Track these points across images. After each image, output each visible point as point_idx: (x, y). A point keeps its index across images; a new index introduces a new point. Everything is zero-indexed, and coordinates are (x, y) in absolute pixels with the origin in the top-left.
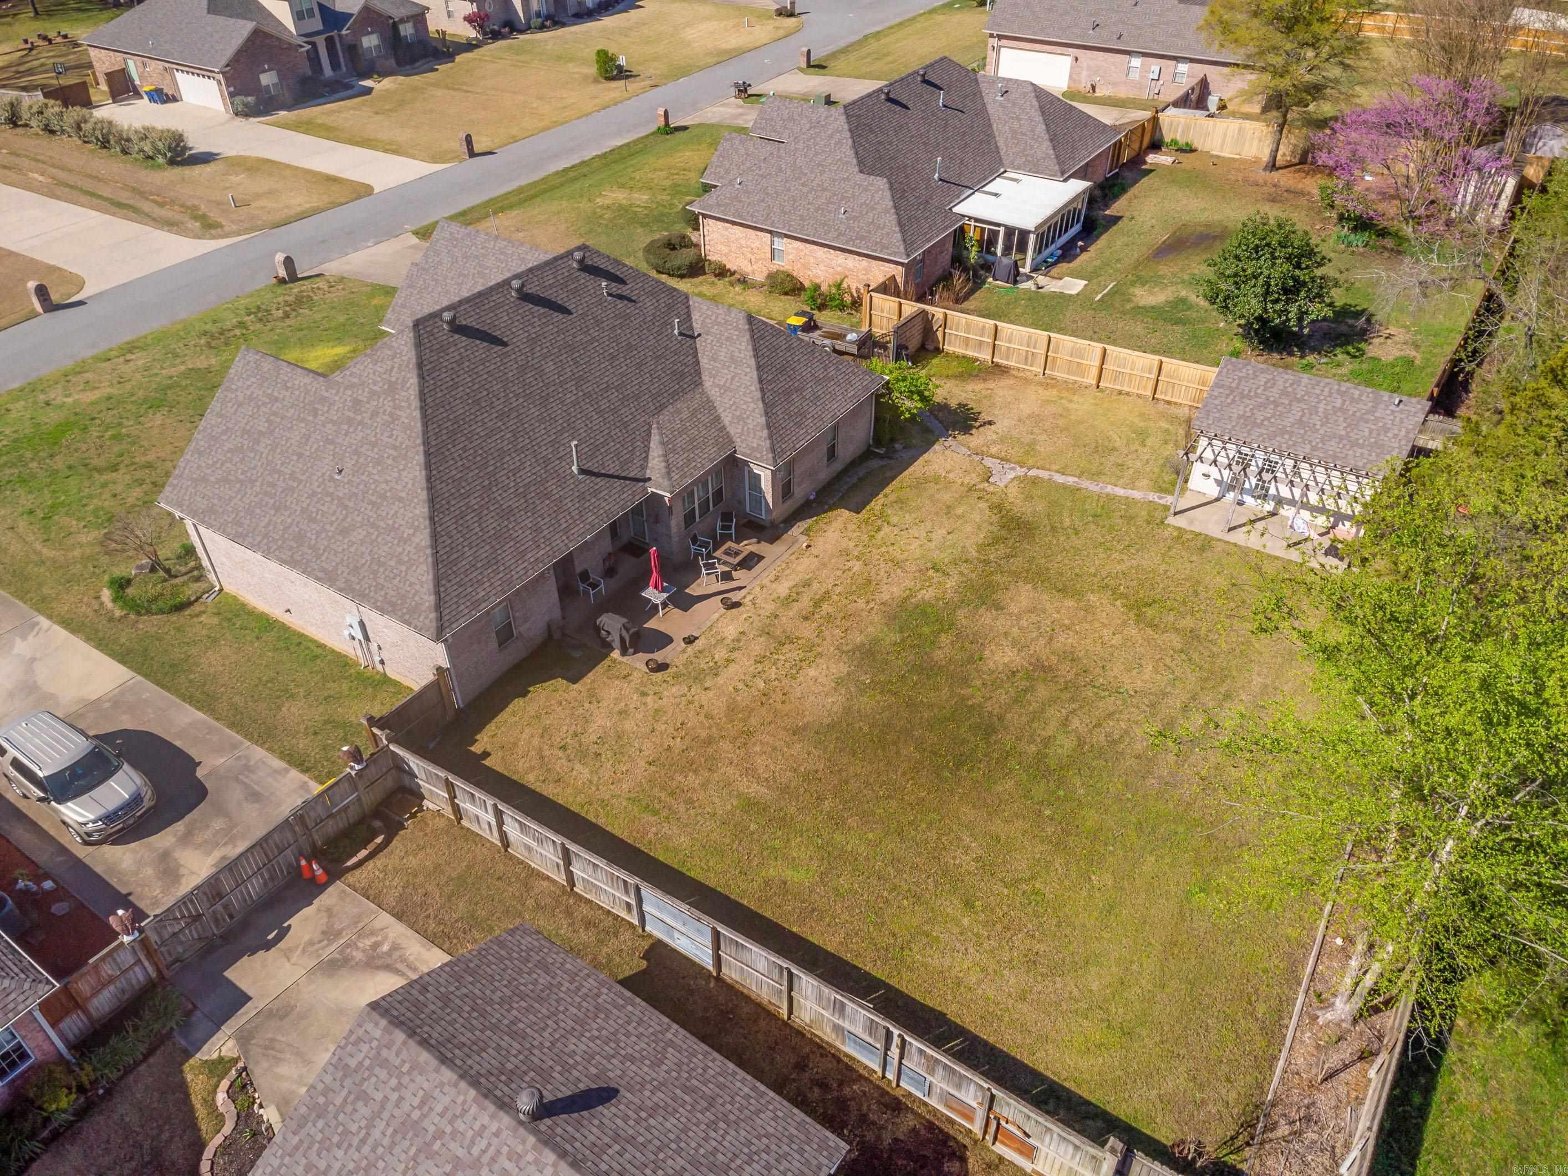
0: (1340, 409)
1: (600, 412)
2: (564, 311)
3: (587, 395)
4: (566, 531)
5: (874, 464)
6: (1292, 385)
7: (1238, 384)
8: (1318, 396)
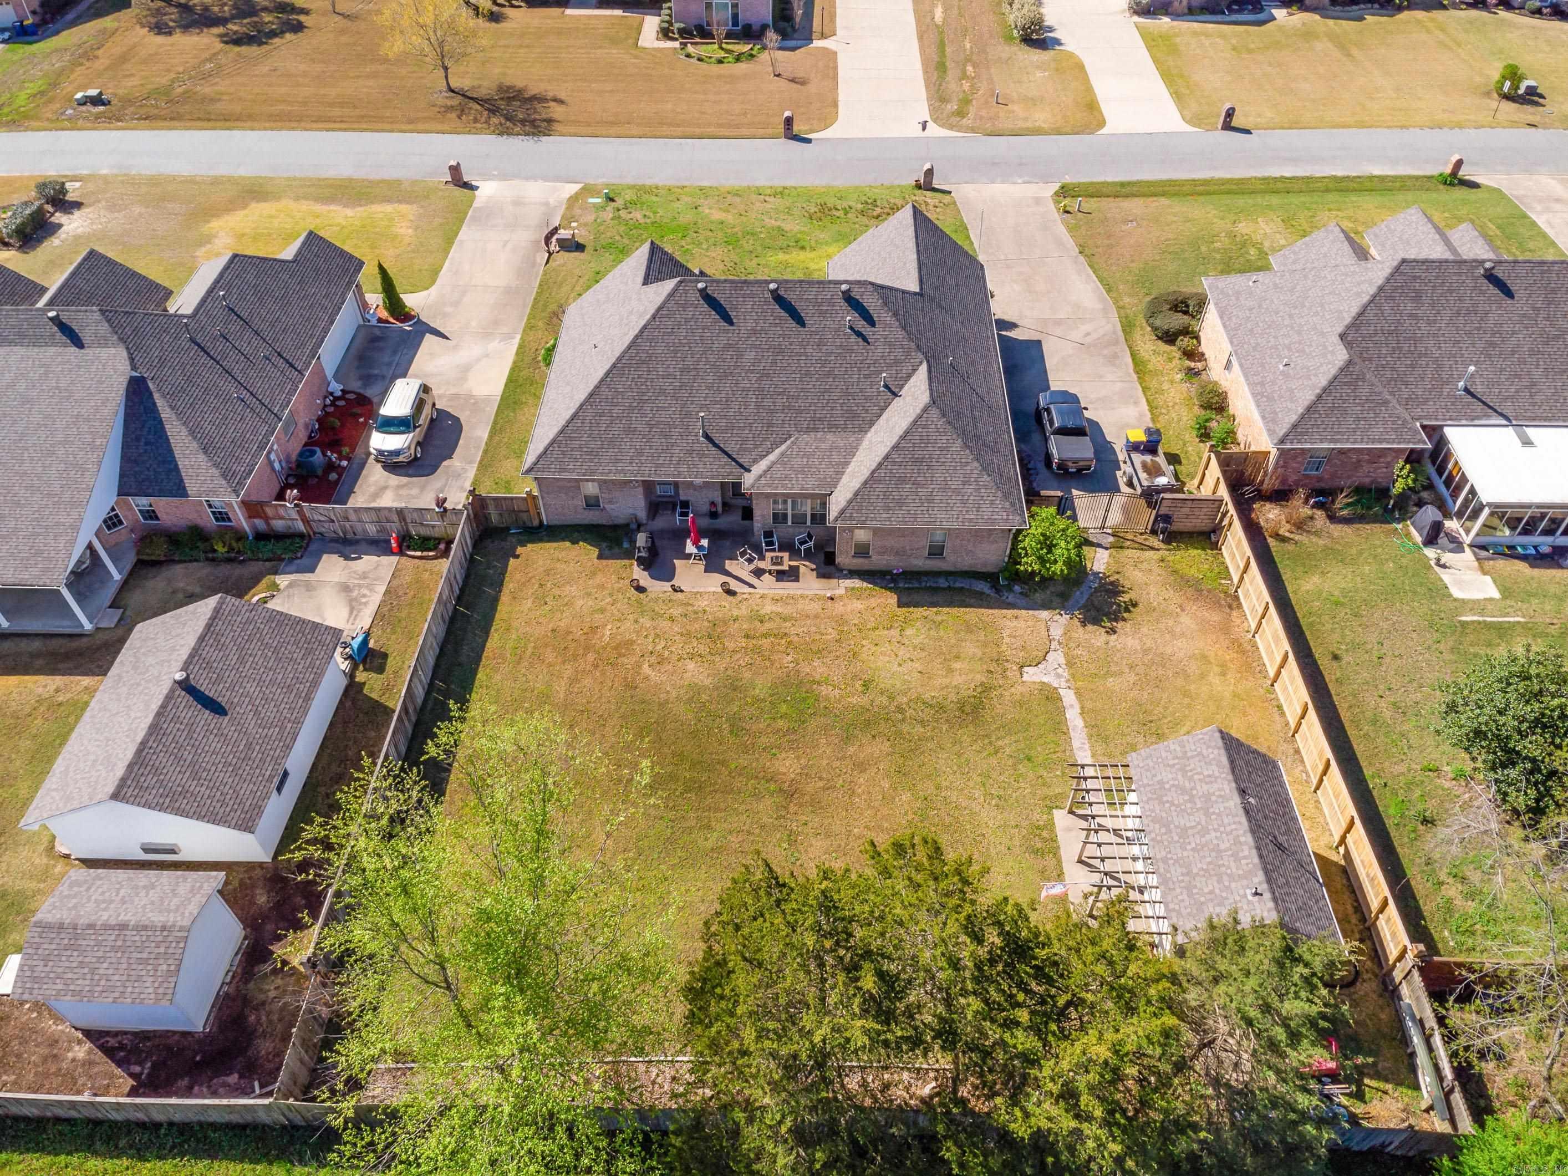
0: (1220, 851)
1: (758, 406)
2: (801, 322)
3: (761, 389)
4: (658, 466)
5: (982, 586)
6: (1220, 796)
7: (1192, 757)
8: (1223, 825)
